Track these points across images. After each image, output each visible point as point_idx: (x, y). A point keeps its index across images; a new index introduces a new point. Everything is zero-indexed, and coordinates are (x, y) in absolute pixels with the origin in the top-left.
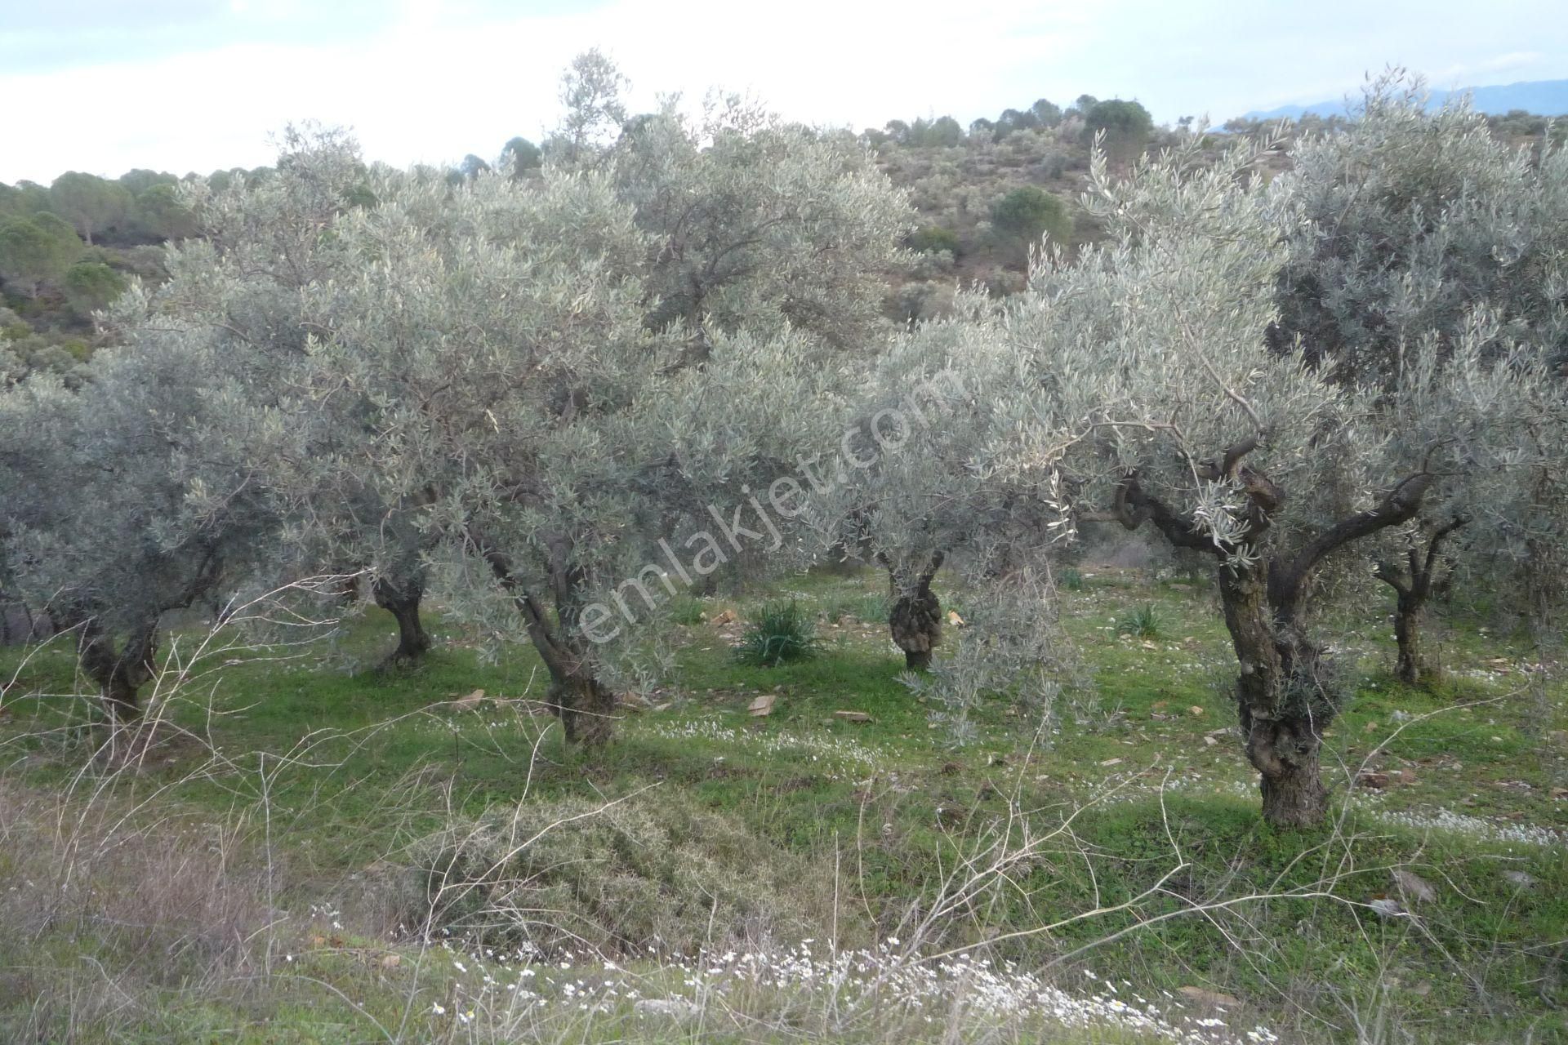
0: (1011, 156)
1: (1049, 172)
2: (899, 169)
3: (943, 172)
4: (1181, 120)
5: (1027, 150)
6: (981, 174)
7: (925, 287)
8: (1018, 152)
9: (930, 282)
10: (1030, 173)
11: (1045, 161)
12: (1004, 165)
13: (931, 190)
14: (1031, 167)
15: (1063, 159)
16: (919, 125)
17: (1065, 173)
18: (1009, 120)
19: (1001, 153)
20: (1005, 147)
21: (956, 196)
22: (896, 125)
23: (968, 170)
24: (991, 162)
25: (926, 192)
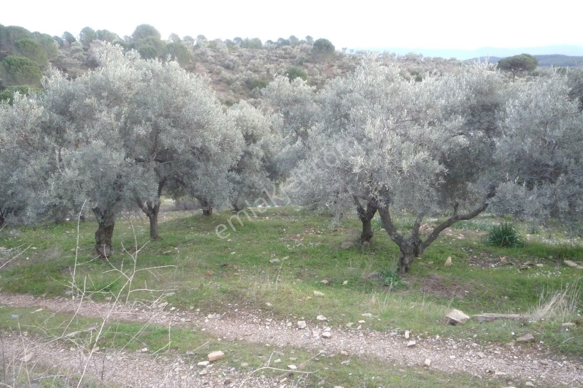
0: (284, 55)
1: (298, 62)
2: (242, 56)
3: (260, 58)
4: (343, 49)
5: (289, 54)
6: (273, 60)
7: (257, 101)
8: (286, 53)
9: (259, 99)
10: (291, 62)
11: (297, 58)
12: (281, 58)
13: (256, 65)
14: (291, 60)
15: (304, 58)
16: (247, 40)
17: (304, 63)
18: (280, 42)
19: (280, 54)
20: (280, 51)
21: (265, 68)
22: (238, 39)
23: (268, 59)
24: (276, 57)
25: (254, 65)
